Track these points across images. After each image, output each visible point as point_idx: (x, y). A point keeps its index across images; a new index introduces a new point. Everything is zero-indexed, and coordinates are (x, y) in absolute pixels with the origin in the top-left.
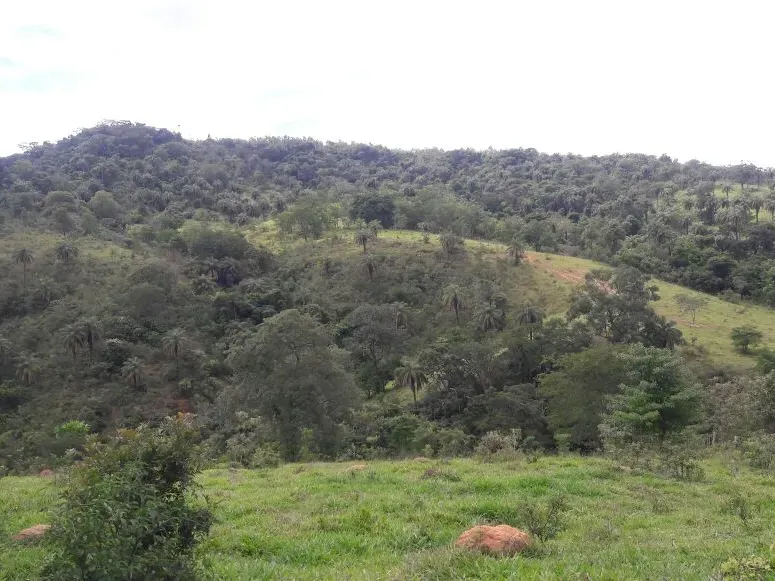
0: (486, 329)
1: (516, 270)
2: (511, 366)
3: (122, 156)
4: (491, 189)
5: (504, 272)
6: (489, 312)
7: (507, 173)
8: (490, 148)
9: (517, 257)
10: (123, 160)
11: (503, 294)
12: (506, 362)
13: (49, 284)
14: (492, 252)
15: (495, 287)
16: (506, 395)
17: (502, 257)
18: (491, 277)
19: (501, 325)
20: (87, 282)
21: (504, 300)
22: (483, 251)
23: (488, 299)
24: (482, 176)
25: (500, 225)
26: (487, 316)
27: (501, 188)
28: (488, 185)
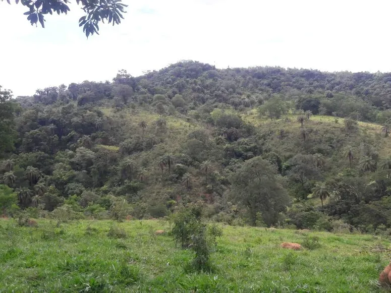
0: (366, 170)
1: (385, 139)
2: (376, 191)
3: (187, 77)
4: (377, 94)
5: (379, 141)
6: (368, 161)
7: (387, 85)
8: (379, 71)
9: (387, 133)
10: (188, 79)
11: (376, 152)
12: (374, 189)
13: (153, 137)
14: (373, 129)
15: (373, 148)
16: (371, 206)
17: (378, 132)
18: (371, 142)
19: (373, 168)
20: (169, 137)
21: (377, 156)
22: (368, 128)
23: (368, 154)
24: (372, 87)
25: (380, 114)
26: (367, 163)
27: (382, 94)
28: (376, 92)
